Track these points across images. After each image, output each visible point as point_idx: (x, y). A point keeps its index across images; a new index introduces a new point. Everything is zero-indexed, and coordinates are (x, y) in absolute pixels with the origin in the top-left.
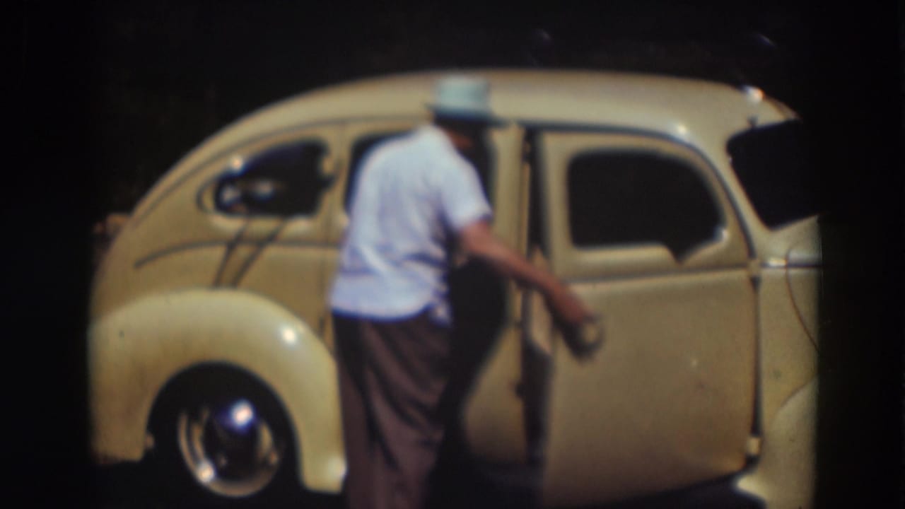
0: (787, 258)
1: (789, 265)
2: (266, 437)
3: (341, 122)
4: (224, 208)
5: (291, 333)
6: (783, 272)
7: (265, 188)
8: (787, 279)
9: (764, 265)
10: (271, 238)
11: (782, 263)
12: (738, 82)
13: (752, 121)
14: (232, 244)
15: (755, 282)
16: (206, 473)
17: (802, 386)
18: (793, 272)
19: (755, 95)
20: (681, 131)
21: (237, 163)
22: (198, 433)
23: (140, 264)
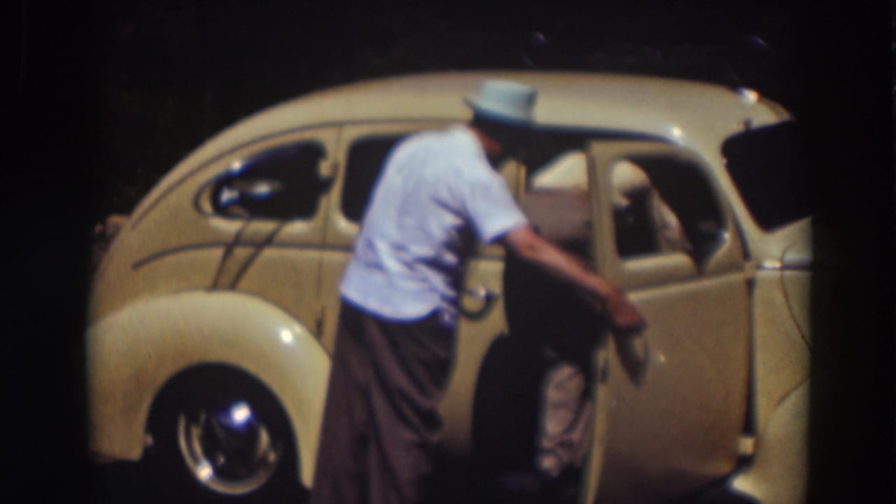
0: (781, 260)
1: (785, 267)
2: (264, 438)
3: (339, 125)
4: (222, 210)
5: (288, 334)
6: (778, 273)
7: (262, 189)
8: (782, 281)
9: (759, 267)
10: (269, 241)
11: (777, 265)
12: (734, 84)
13: (747, 123)
14: (230, 246)
15: (750, 284)
16: (205, 472)
17: (795, 388)
18: (788, 273)
19: (751, 96)
20: (676, 133)
21: (237, 165)
22: (196, 432)
23: (138, 265)
